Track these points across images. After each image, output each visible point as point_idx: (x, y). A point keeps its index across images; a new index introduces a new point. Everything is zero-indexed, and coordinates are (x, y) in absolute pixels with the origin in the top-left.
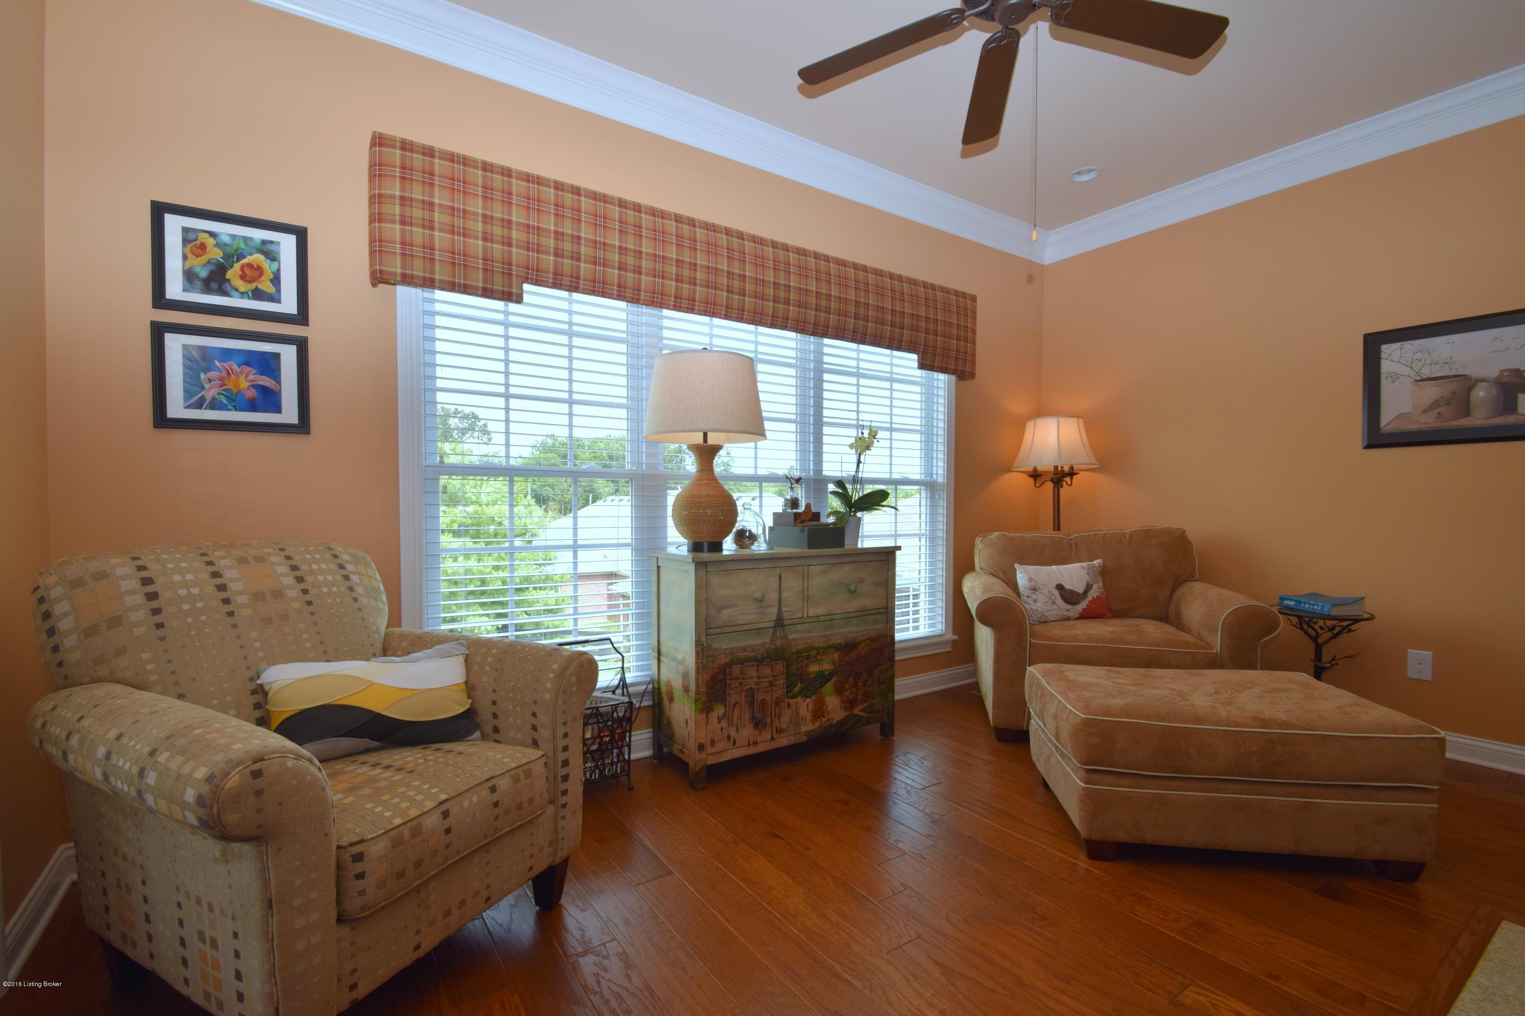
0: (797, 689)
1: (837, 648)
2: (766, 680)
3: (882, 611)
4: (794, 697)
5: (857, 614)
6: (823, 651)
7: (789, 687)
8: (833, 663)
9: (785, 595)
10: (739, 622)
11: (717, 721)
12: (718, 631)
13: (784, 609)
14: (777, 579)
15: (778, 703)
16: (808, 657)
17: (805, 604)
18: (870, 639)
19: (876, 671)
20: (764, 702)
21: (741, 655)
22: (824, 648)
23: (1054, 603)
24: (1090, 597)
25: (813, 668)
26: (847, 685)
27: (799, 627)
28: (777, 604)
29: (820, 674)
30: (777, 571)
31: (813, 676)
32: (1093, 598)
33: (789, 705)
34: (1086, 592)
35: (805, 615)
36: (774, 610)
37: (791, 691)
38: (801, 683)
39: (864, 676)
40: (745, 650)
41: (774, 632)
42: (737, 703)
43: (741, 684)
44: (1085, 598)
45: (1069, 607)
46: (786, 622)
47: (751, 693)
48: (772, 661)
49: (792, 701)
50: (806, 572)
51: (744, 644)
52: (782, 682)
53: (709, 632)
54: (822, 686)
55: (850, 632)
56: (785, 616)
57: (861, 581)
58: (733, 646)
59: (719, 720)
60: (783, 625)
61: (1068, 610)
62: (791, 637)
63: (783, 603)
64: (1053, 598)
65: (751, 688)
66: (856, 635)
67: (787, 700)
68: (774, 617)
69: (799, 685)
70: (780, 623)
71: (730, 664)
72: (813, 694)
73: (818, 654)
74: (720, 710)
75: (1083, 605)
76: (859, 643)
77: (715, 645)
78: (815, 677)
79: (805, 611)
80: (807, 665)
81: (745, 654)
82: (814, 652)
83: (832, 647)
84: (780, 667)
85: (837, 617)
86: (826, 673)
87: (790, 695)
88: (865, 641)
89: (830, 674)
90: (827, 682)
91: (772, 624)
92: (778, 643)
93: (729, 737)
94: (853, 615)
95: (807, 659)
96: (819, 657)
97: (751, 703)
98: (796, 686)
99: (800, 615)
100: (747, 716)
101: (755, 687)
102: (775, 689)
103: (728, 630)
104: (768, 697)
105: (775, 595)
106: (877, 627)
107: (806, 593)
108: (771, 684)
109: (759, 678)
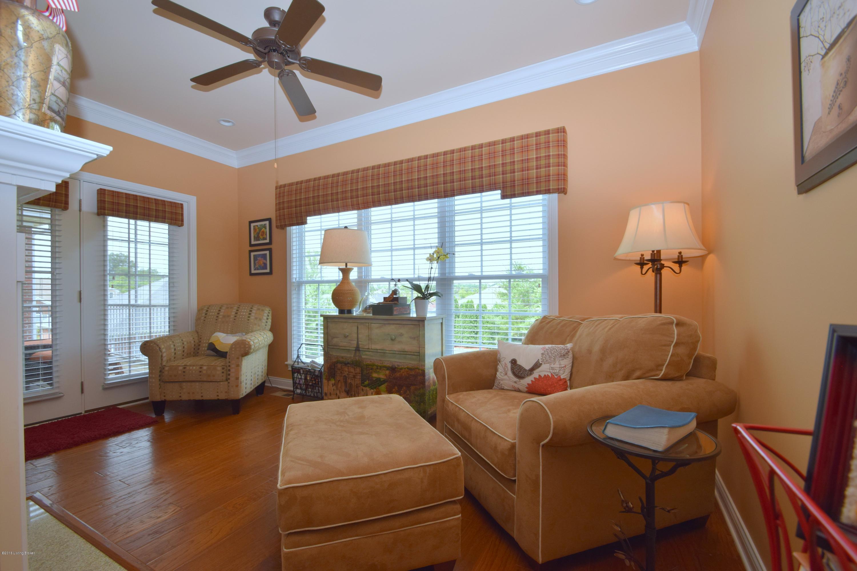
0: (367, 383)
1: (388, 368)
2: (352, 374)
3: (416, 354)
4: (365, 386)
5: (399, 353)
6: (381, 368)
7: (363, 381)
8: (386, 375)
9: (360, 336)
10: (340, 345)
11: (332, 385)
12: (332, 347)
13: (360, 343)
14: (356, 328)
15: (357, 387)
16: (372, 369)
17: (370, 342)
18: (408, 368)
19: (412, 388)
20: (350, 383)
21: (341, 359)
22: (380, 367)
23: (506, 374)
24: (536, 374)
25: (375, 375)
26: (394, 390)
27: (367, 353)
28: (356, 340)
29: (378, 379)
30: (356, 324)
31: (374, 379)
32: (540, 376)
33: (363, 390)
34: (532, 370)
35: (370, 348)
36: (355, 342)
37: (363, 383)
38: (369, 381)
39: (404, 388)
40: (343, 358)
41: (355, 353)
42: (339, 380)
43: (341, 372)
44: (531, 374)
45: (515, 379)
46: (361, 349)
47: (345, 378)
48: (354, 366)
49: (364, 388)
50: (370, 326)
51: (343, 355)
52: (359, 377)
53: (329, 347)
54: (379, 386)
55: (395, 362)
56: (360, 346)
57: (401, 335)
58: (338, 355)
59: (333, 386)
60: (359, 350)
61: (515, 382)
62: (363, 357)
63: (360, 340)
64: (506, 369)
65: (345, 376)
66: (399, 364)
67: (361, 387)
68: (355, 346)
69: (367, 381)
70: (358, 349)
71: (337, 362)
72: (375, 388)
73: (377, 368)
74: (333, 381)
75: (528, 380)
76: (401, 369)
77: (331, 353)
78: (375, 380)
79: (370, 345)
80: (372, 373)
81: (343, 359)
82: (375, 367)
83: (385, 367)
84: (358, 370)
85: (387, 352)
86: (382, 380)
87: (363, 385)
88: (405, 368)
89: (383, 381)
90: (382, 384)
91: (354, 349)
92: (357, 358)
93: (337, 394)
94: (397, 352)
95: (372, 370)
96: (378, 370)
97: (346, 382)
98: (366, 381)
99: (367, 347)
100: (344, 388)
101: (347, 376)
102: (356, 379)
103: (335, 347)
104: (353, 382)
105: (356, 335)
106: (413, 362)
107: (370, 337)
108: (354, 377)
109: (349, 372)
